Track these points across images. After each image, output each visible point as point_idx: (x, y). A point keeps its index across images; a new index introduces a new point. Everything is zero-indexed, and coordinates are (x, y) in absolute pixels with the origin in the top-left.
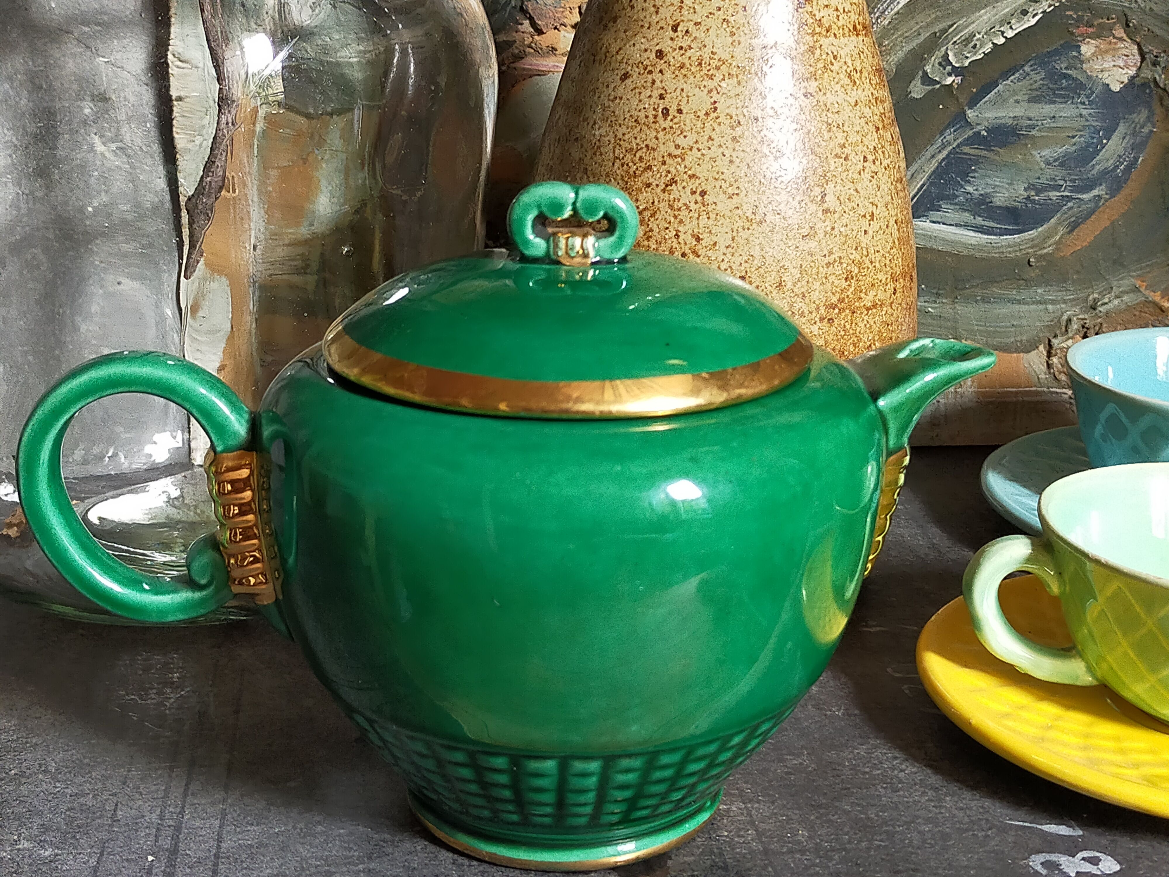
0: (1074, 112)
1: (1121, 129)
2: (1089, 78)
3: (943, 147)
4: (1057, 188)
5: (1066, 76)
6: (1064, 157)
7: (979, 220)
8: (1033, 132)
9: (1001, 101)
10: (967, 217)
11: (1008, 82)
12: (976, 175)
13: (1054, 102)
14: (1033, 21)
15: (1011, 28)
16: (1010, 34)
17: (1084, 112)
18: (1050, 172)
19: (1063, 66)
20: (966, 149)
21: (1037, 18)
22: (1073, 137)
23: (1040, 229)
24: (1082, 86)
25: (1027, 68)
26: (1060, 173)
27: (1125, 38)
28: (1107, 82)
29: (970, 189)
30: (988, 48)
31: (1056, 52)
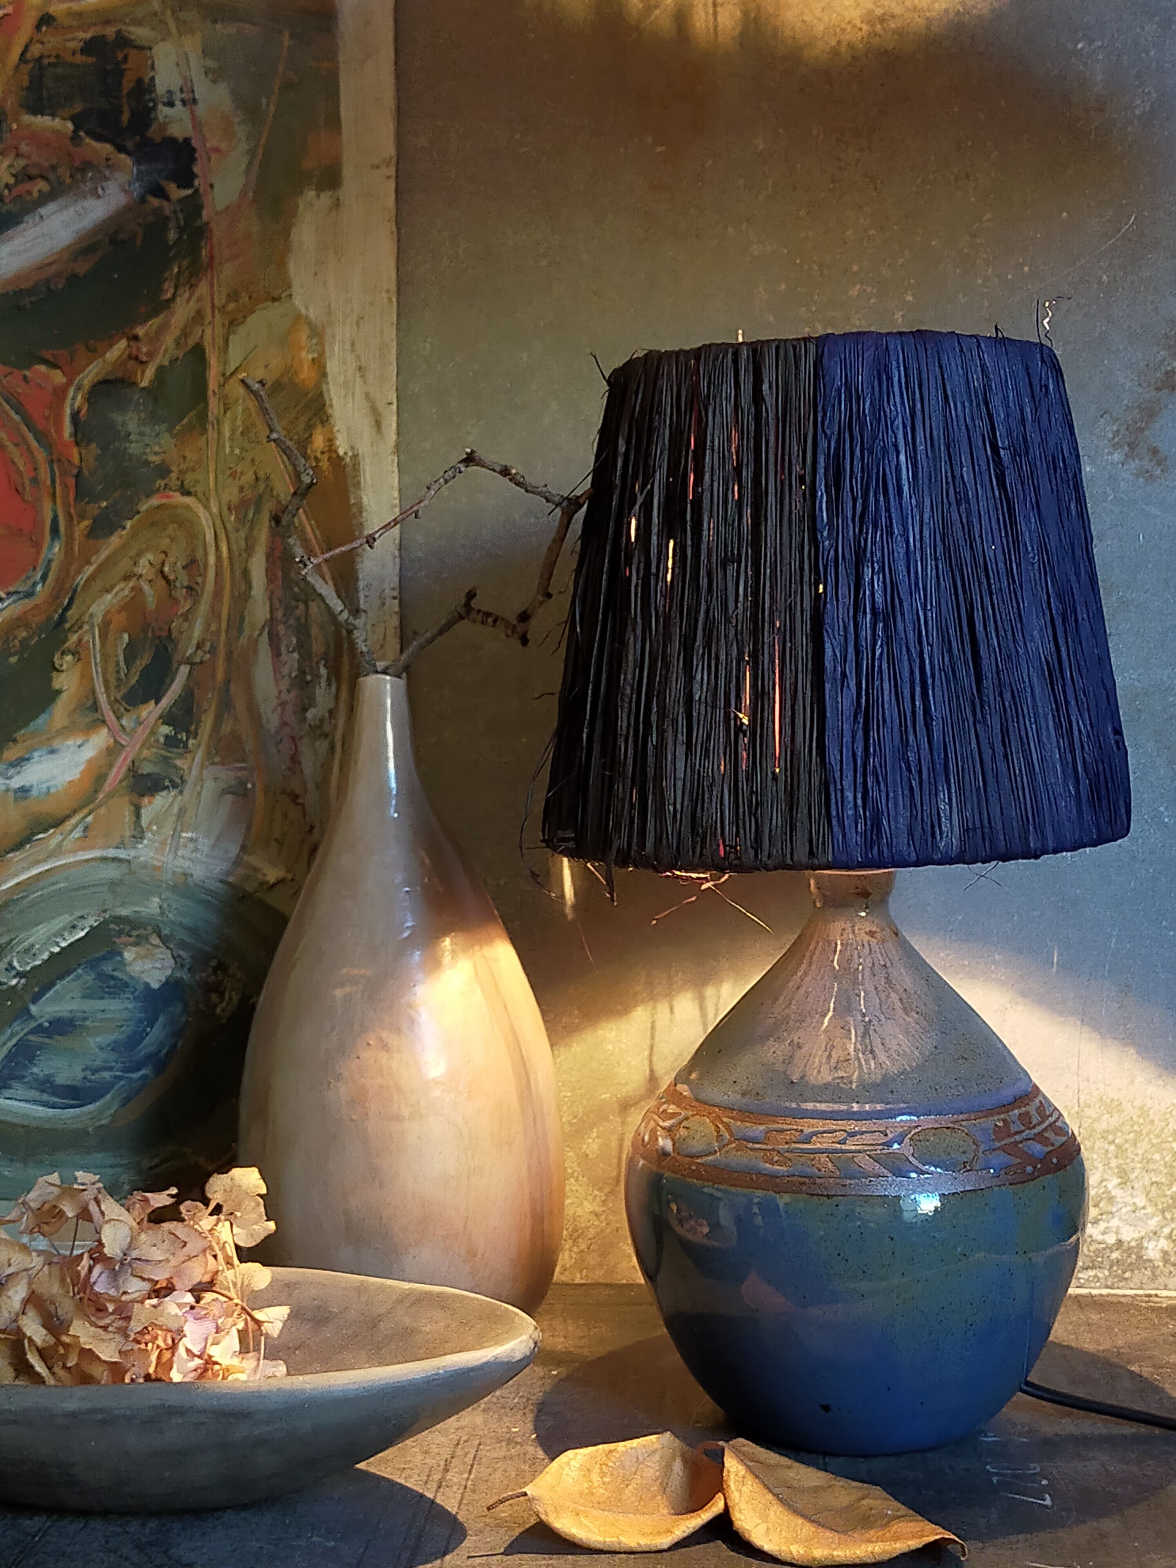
0: (123, 1006)
1: (161, 1019)
2: (132, 978)
3: (12, 1035)
4: (111, 1069)
5: (112, 977)
6: (115, 1042)
7: (45, 1097)
8: (87, 1023)
9: (58, 998)
10: (34, 1094)
11: (65, 982)
12: (40, 1058)
13: (102, 998)
14: (82, 934)
15: (64, 939)
16: (64, 944)
17: (130, 1006)
18: (103, 1055)
19: (110, 968)
20: (31, 1038)
21: (86, 930)
22: (122, 1026)
23: (98, 1104)
24: (126, 985)
25: (80, 971)
26: (112, 1056)
27: (161, 945)
28: (147, 980)
29: (35, 1070)
30: (45, 956)
31: (103, 958)
